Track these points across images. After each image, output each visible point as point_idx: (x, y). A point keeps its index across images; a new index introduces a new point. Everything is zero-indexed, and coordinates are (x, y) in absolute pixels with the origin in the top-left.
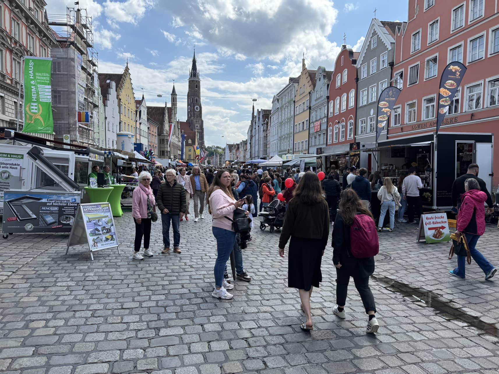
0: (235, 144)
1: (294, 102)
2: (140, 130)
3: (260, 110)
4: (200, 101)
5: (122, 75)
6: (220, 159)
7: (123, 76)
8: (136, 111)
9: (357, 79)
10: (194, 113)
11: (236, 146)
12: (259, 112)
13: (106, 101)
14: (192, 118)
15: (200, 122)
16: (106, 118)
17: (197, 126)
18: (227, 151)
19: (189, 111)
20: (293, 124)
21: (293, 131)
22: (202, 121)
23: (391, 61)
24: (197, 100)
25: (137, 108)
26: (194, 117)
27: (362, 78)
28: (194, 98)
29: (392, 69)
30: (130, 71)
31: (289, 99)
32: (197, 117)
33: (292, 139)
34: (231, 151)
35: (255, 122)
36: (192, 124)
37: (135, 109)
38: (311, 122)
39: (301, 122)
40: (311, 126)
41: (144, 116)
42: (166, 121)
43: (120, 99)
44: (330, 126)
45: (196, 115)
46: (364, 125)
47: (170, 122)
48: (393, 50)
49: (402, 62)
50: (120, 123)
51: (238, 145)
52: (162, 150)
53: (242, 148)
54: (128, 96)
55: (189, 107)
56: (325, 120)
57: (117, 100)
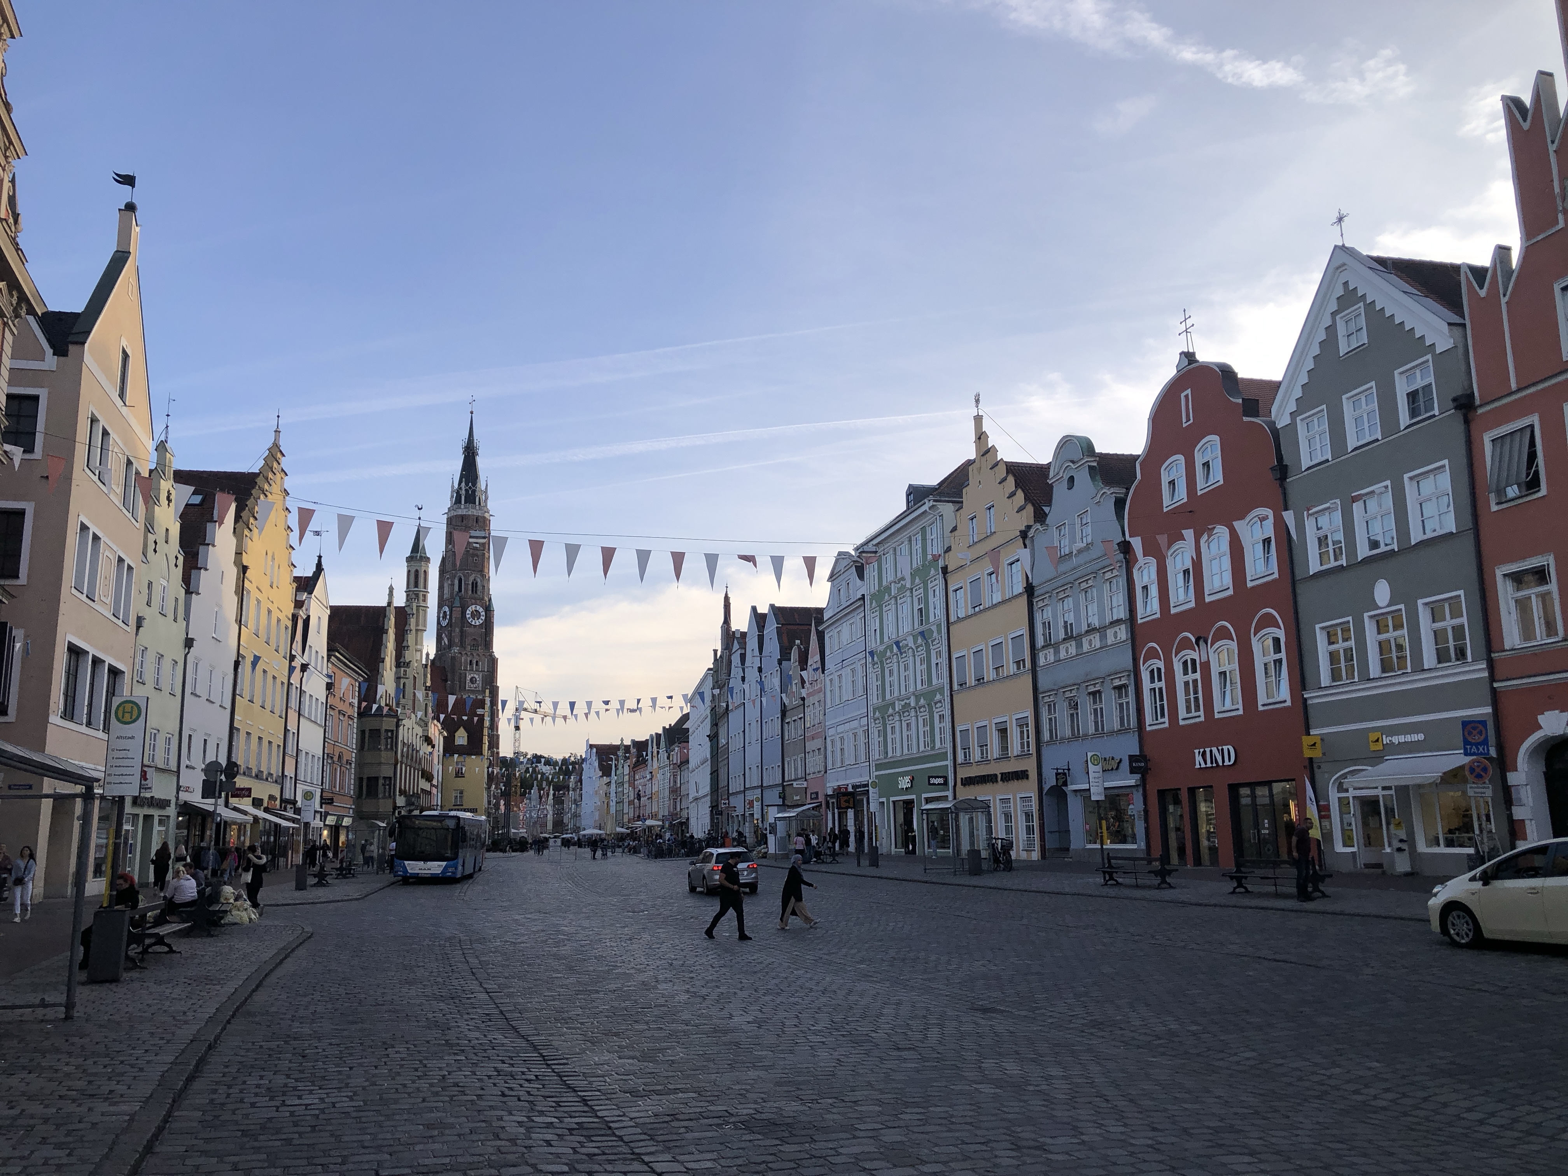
0: (627, 742)
1: (945, 570)
2: (302, 692)
3: (763, 609)
4: (485, 588)
5: (255, 476)
6: (558, 801)
7: (260, 481)
8: (295, 618)
9: (1282, 471)
10: (462, 631)
11: (633, 751)
12: (759, 619)
13: (193, 572)
14: (456, 649)
15: (484, 665)
16: (189, 643)
17: (473, 680)
18: (591, 771)
19: (444, 623)
20: (945, 655)
21: (946, 680)
22: (493, 662)
23: (1458, 390)
24: (475, 585)
25: (299, 604)
26: (462, 645)
27: (1305, 463)
28: (467, 577)
29: (1467, 422)
30: (285, 462)
31: (917, 561)
32: (475, 646)
33: (947, 713)
34: (606, 771)
35: (743, 657)
36: (453, 671)
37: (290, 609)
38: (1040, 641)
39: (986, 647)
40: (1042, 661)
41: (319, 638)
42: (388, 660)
43: (245, 569)
44: (1152, 654)
45: (468, 641)
46: (1340, 646)
47: (400, 662)
48: (1461, 350)
49: (1519, 390)
50: (237, 664)
51: (640, 746)
52: (369, 772)
53: (663, 754)
54: (273, 559)
55: (446, 609)
56: (1123, 633)
57: (235, 570)
